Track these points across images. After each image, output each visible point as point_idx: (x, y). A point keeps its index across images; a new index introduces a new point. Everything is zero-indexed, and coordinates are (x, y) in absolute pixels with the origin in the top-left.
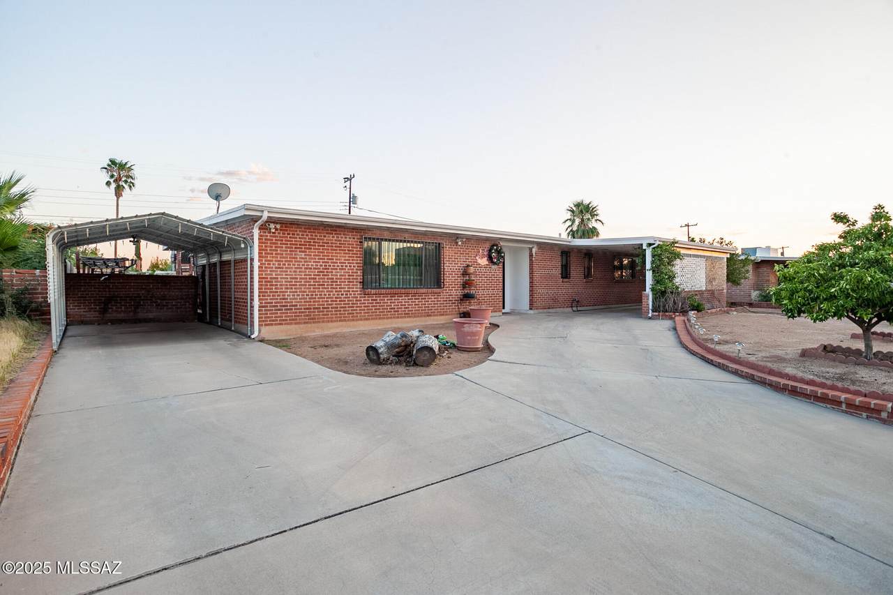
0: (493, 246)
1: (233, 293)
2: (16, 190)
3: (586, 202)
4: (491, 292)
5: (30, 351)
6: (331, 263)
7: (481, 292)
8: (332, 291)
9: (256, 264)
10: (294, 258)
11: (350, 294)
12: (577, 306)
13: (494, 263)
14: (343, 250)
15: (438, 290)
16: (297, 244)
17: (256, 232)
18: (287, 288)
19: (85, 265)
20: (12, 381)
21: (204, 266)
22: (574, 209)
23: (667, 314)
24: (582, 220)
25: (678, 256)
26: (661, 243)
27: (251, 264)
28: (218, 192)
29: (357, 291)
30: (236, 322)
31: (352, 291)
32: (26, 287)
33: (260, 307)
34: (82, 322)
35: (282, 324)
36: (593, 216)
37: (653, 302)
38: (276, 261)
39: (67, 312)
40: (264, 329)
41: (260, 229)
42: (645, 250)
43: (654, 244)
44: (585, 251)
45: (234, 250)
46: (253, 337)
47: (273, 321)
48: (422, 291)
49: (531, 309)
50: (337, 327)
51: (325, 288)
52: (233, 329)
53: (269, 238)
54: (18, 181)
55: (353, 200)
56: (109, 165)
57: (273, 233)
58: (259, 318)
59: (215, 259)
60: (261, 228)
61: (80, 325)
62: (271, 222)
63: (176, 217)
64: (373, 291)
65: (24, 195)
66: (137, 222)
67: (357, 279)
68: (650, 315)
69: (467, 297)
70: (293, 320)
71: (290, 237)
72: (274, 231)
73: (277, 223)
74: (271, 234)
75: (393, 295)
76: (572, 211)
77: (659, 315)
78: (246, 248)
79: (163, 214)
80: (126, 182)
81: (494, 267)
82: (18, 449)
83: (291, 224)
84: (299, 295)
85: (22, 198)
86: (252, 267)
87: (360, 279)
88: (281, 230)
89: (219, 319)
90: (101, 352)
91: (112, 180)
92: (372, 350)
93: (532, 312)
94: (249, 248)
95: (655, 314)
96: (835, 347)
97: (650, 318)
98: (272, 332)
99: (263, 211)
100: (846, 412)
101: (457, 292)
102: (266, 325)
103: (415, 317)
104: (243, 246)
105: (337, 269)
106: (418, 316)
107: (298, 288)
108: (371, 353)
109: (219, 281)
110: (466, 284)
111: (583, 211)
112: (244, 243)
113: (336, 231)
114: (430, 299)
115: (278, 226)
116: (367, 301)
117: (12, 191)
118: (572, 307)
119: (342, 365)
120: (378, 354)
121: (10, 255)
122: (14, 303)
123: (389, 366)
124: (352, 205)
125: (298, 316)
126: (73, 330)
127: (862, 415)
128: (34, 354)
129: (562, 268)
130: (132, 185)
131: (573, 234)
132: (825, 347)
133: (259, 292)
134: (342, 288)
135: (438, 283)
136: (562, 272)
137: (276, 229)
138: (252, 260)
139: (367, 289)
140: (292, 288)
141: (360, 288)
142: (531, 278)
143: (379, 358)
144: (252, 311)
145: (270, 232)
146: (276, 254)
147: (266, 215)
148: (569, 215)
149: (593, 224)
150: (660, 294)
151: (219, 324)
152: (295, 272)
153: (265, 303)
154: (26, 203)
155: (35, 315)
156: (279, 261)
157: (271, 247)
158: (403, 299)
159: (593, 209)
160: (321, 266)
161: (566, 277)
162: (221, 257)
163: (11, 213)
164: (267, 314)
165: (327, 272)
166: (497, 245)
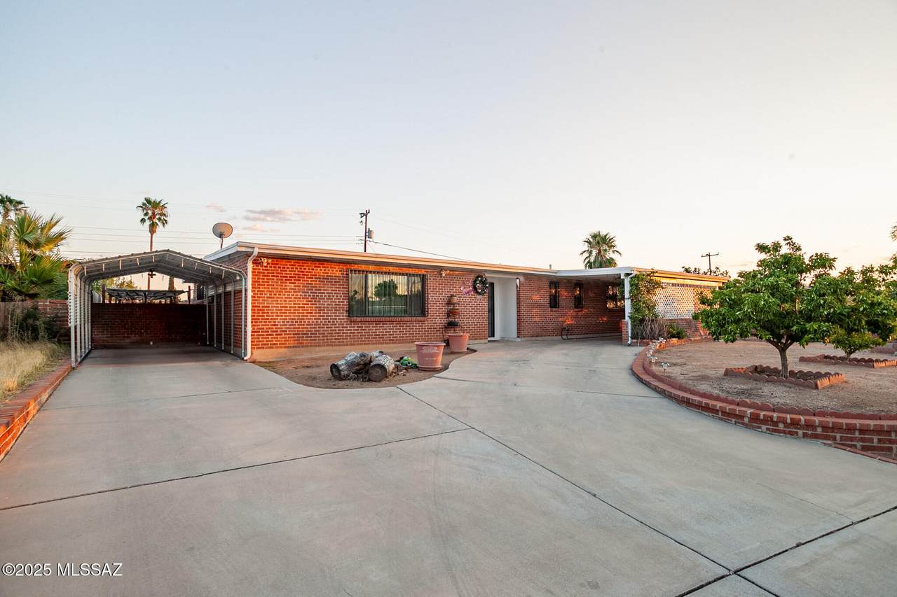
0: (478, 277)
1: (232, 320)
2: (55, 230)
3: (603, 233)
4: (476, 320)
5: (51, 366)
6: (319, 293)
7: (466, 321)
8: (320, 319)
9: (250, 294)
10: (284, 289)
11: (337, 322)
12: (567, 334)
13: (479, 294)
14: (330, 282)
15: (422, 319)
16: (287, 277)
17: (250, 266)
18: (278, 316)
19: (111, 296)
20: (30, 385)
21: (213, 297)
22: (591, 240)
23: (644, 341)
24: (600, 251)
25: (658, 285)
26: (638, 273)
27: (245, 294)
28: (221, 231)
29: (343, 319)
30: (234, 346)
31: (339, 319)
32: (56, 315)
33: (252, 332)
34: (105, 347)
35: (272, 348)
36: (611, 247)
37: (632, 330)
38: (267, 291)
39: (92, 337)
40: (256, 352)
41: (253, 263)
42: (624, 279)
43: (631, 274)
44: (575, 281)
45: (234, 282)
46: (245, 358)
47: (265, 344)
48: (406, 319)
49: (518, 337)
50: (324, 351)
51: (313, 316)
52: (232, 352)
53: (261, 271)
54: (57, 222)
55: (368, 234)
56: (144, 204)
57: (265, 267)
58: (252, 342)
59: (221, 290)
60: (255, 262)
61: (102, 349)
62: (263, 257)
63: (179, 253)
64: (359, 319)
65: (62, 234)
66: (145, 258)
67: (344, 308)
68: (629, 342)
69: (451, 325)
70: (283, 344)
71: (281, 271)
72: (266, 265)
73: (269, 258)
74: (264, 268)
75: (378, 322)
76: (589, 243)
77: (637, 342)
78: (241, 280)
79: (168, 251)
80: (159, 219)
81: (479, 297)
82: (24, 428)
83: (281, 259)
84: (288, 322)
85: (60, 237)
86: (246, 297)
87: (346, 308)
88: (272, 264)
89: (223, 344)
90: (111, 369)
91: (146, 218)
92: (334, 367)
93: (519, 340)
94: (244, 280)
95: (634, 341)
96: (764, 368)
97: (629, 345)
98: (261, 355)
99: (254, 248)
100: (721, 419)
101: (441, 320)
102: (258, 348)
103: (400, 343)
104: (238, 278)
105: (324, 299)
106: (403, 343)
107: (288, 316)
108: (334, 370)
109: (223, 310)
110: (451, 313)
111: (600, 242)
112: (240, 275)
113: (323, 264)
114: (414, 326)
115: (270, 261)
116: (352, 328)
117: (52, 231)
118: (562, 335)
119: (310, 381)
120: (339, 371)
121: (47, 287)
122: (46, 328)
123: (348, 381)
124: (367, 239)
125: (288, 341)
126: (95, 353)
127: (731, 421)
128: (55, 369)
129: (551, 299)
130: (165, 223)
131: (590, 265)
132: (756, 368)
133: (252, 319)
134: (329, 316)
135: (423, 312)
136: (550, 301)
137: (268, 264)
138: (246, 290)
139: (353, 316)
140: (282, 316)
141: (346, 316)
142: (518, 308)
143: (340, 374)
144: (246, 335)
145: (262, 266)
146: (268, 285)
147: (256, 251)
148: (586, 247)
149: (610, 255)
150: (638, 322)
151: (223, 348)
152: (285, 301)
153: (258, 329)
154: (63, 241)
155: (64, 340)
156: (270, 291)
157: (263, 279)
158: (388, 327)
159: (610, 240)
160: (310, 296)
161: (555, 307)
162: (225, 288)
163: (51, 250)
164: (259, 338)
165: (315, 301)
166: (481, 277)
